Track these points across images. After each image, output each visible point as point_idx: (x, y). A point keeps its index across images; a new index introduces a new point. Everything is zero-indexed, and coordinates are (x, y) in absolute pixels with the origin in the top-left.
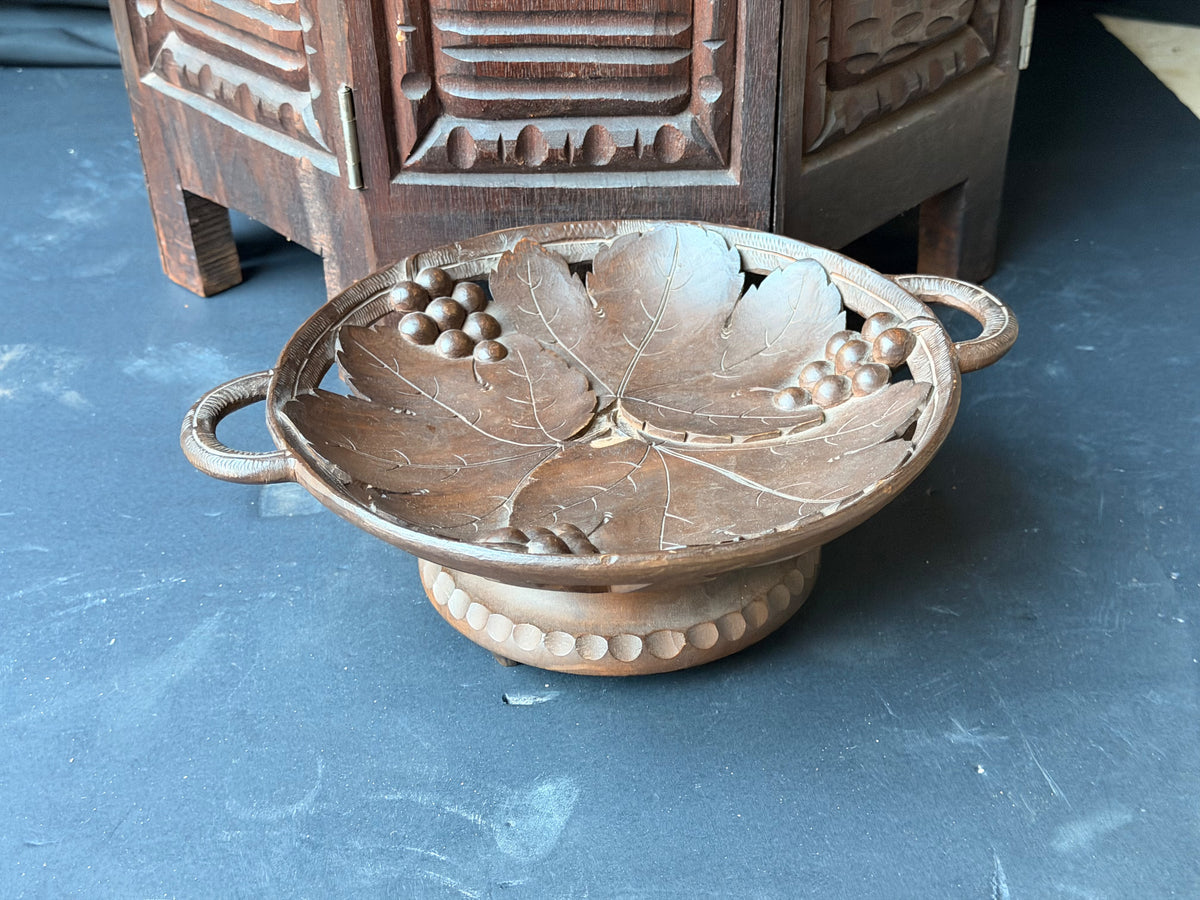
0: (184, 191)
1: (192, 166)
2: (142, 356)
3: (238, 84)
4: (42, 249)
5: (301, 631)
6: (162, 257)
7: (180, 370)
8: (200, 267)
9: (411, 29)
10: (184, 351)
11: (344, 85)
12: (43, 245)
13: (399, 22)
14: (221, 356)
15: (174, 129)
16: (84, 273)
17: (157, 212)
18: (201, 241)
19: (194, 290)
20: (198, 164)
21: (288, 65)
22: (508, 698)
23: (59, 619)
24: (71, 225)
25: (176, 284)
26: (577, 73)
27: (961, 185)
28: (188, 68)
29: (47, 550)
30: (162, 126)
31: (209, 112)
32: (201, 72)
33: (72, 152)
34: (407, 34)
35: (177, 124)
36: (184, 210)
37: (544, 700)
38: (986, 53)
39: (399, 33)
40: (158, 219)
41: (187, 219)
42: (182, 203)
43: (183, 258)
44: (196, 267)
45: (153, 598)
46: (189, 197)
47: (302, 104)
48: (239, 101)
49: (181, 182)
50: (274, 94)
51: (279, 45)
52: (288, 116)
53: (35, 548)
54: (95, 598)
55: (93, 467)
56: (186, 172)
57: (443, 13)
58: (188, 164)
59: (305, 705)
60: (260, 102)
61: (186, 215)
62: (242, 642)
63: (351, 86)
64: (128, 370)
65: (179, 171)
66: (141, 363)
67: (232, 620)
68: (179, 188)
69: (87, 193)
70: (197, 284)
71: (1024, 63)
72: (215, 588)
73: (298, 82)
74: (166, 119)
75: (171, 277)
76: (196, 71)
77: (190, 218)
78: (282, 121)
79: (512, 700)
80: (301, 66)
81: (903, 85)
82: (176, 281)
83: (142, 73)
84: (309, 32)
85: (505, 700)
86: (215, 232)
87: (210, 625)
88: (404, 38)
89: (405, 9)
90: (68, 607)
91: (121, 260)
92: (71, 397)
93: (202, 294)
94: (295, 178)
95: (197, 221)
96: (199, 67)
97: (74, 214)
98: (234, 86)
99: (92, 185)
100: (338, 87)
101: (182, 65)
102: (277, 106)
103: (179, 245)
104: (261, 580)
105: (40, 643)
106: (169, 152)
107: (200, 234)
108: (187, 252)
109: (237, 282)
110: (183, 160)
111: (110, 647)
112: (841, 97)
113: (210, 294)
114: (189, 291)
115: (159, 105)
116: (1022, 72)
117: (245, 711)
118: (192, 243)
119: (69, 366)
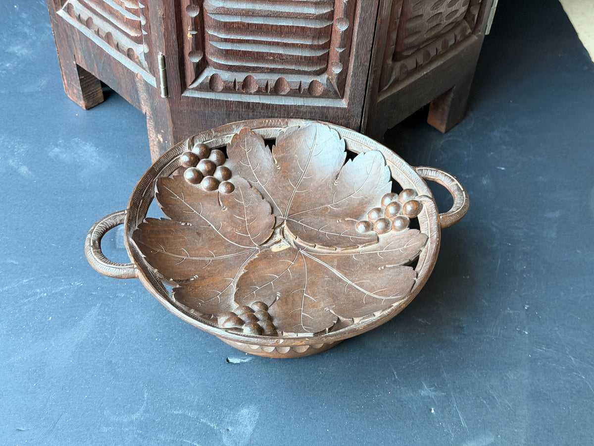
0: (77, 65)
1: (82, 56)
2: (57, 146)
3: (107, 32)
4: (4, 72)
5: (136, 316)
6: (64, 86)
7: (76, 156)
8: (84, 97)
9: (195, 33)
10: (77, 143)
11: (161, 53)
12: (4, 70)
13: (189, 29)
14: (95, 148)
15: (73, 38)
16: (27, 90)
17: (63, 68)
18: (84, 86)
19: (81, 106)
20: (85, 57)
21: (133, 34)
22: (229, 359)
23: (25, 304)
24: (18, 57)
25: (71, 100)
26: (274, 57)
27: (452, 89)
28: (81, 16)
29: (17, 263)
30: (67, 35)
31: (91, 38)
32: (87, 20)
33: (16, 7)
34: (193, 35)
35: (74, 37)
36: (77, 72)
37: (245, 361)
38: (469, 31)
39: (189, 34)
40: (63, 71)
41: (78, 76)
42: (76, 69)
43: (75, 91)
44: (82, 97)
45: (68, 294)
46: (79, 67)
47: (141, 50)
48: (108, 38)
49: (75, 60)
50: (127, 44)
51: (128, 23)
52: (132, 53)
53: (12, 261)
54: (41, 293)
55: (37, 214)
56: (78, 57)
57: (210, 27)
58: (79, 55)
59: (139, 359)
60: (118, 43)
61: (78, 75)
62: (110, 322)
63: (164, 54)
64: (51, 154)
65: (74, 56)
66: (56, 150)
67: (105, 309)
68: (75, 63)
69: (25, 35)
70: (82, 103)
71: (487, 33)
72: (96, 290)
73: (138, 40)
74: (69, 33)
75: (69, 96)
76: (86, 19)
77: (79, 77)
78: (129, 54)
79: (231, 360)
80: (139, 35)
81: (429, 54)
82: (71, 99)
83: (57, 9)
84: (144, 25)
85: (228, 361)
86: (92, 80)
87: (94, 311)
88: (191, 36)
89: (192, 25)
90: (29, 297)
91: (43, 82)
92: (24, 170)
93: (85, 109)
94: (134, 81)
95: (83, 77)
96: (87, 17)
97: (18, 49)
98: (104, 32)
99: (27, 30)
100: (157, 54)
101: (78, 14)
102: (127, 49)
103: (73, 86)
104: (117, 286)
105: (18, 317)
106: (70, 47)
107: (84, 82)
108: (78, 89)
109: (101, 101)
110: (77, 52)
111: (49, 322)
112: (398, 65)
113: (88, 108)
114: (78, 105)
115: (65, 26)
116: (486, 36)
117: (111, 361)
118: (80, 86)
119: (22, 150)
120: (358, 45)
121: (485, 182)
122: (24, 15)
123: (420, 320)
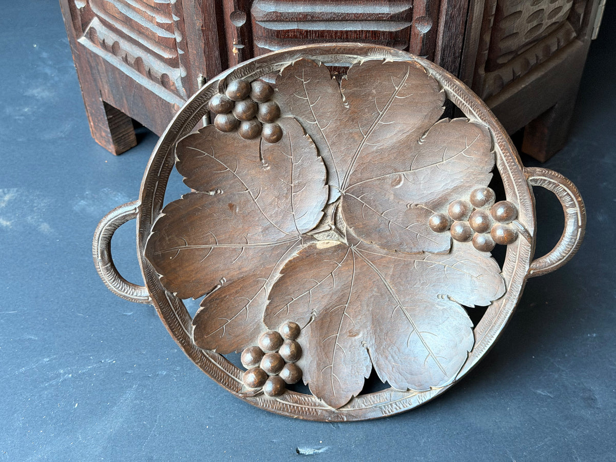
0: (104, 102)
1: (109, 91)
2: (83, 198)
3: (136, 57)
4: (22, 118)
5: (181, 399)
6: (91, 129)
7: (105, 208)
8: (113, 141)
9: (241, 47)
10: (107, 194)
11: (201, 75)
12: (22, 115)
13: (234, 43)
14: (128, 198)
15: (98, 70)
16: (48, 136)
17: (88, 108)
18: (114, 127)
19: (110, 151)
20: (112, 91)
21: (167, 55)
22: (299, 449)
23: (46, 388)
24: (37, 100)
25: (99, 145)
26: (339, 72)
27: (552, 108)
28: (106, 41)
29: (36, 339)
30: (91, 66)
31: (119, 66)
32: (113, 45)
33: (35, 46)
34: (239, 50)
35: (99, 68)
36: (104, 111)
37: (320, 451)
38: (574, 34)
39: (234, 49)
40: (89, 111)
41: (106, 116)
42: (103, 107)
43: (103, 134)
44: (111, 140)
45: (98, 374)
46: (106, 105)
47: (177, 75)
48: (138, 64)
49: (102, 97)
50: (159, 68)
51: (162, 42)
52: (166, 80)
53: (30, 337)
54: (65, 373)
55: (59, 279)
56: (105, 92)
57: (259, 39)
58: (106, 90)
59: (186, 453)
60: (150, 69)
61: (105, 114)
62: (149, 407)
63: (205, 76)
64: (76, 208)
65: (101, 91)
66: (83, 203)
67: (142, 391)
68: (101, 99)
69: (46, 77)
70: (112, 148)
71: (594, 37)
72: (131, 367)
73: (173, 63)
74: (93, 64)
75: (96, 141)
76: (111, 44)
77: (107, 116)
78: (164, 81)
79: (302, 451)
80: (174, 57)
81: (528, 63)
82: (100, 144)
83: (78, 36)
84: (181, 42)
85: (298, 452)
86: (122, 120)
87: (129, 394)
88: (237, 51)
89: (238, 37)
90: (50, 380)
91: (67, 126)
92: (45, 227)
93: (115, 154)
94: (171, 113)
95: (111, 117)
96: (113, 42)
97: (39, 92)
98: (134, 57)
99: (48, 71)
100: (197, 76)
101: (102, 39)
102: (160, 75)
103: (101, 127)
104: (157, 362)
105: (37, 406)
106: (95, 80)
107: (113, 123)
108: (106, 132)
109: (134, 145)
110: (103, 87)
111: (75, 409)
112: (492, 75)
113: (119, 153)
114: (107, 151)
115: (89, 56)
116: (593, 41)
117: (152, 457)
118: (108, 128)
119: (42, 205)
120: (444, 50)
121: (600, 218)
122: (45, 55)
123: (539, 392)
